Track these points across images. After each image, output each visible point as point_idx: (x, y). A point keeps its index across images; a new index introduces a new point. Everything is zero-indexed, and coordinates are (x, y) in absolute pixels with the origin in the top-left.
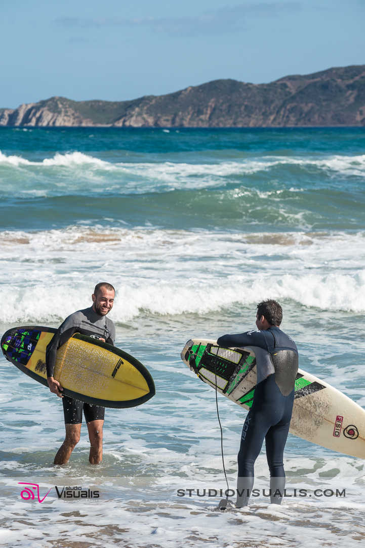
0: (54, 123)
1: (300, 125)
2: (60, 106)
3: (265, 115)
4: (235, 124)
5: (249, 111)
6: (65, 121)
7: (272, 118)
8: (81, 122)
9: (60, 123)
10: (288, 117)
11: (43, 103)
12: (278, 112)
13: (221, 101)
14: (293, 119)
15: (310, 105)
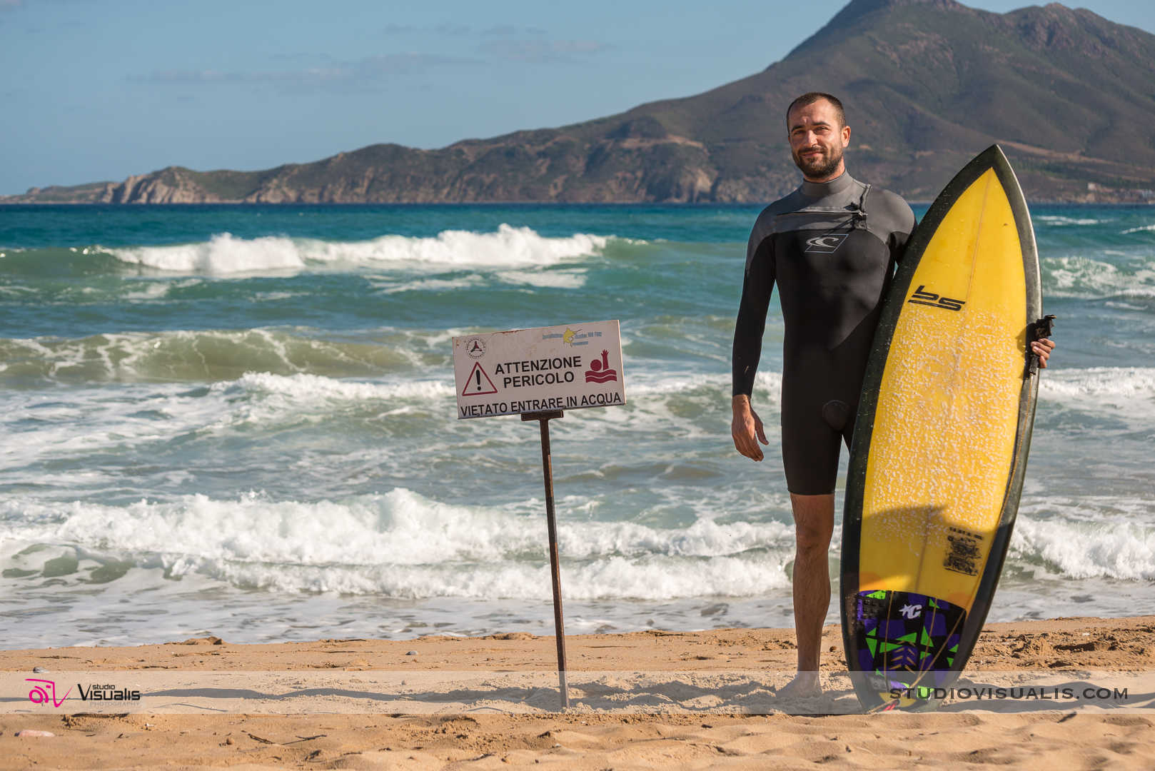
0: (170, 199)
1: (480, 201)
2: (178, 177)
3: (437, 188)
4: (398, 198)
5: (417, 183)
6: (183, 196)
7: (445, 191)
8: (203, 198)
9: (178, 198)
10: (465, 191)
11: (156, 175)
12: (453, 185)
13: (381, 170)
14: (471, 193)
15: (492, 176)
